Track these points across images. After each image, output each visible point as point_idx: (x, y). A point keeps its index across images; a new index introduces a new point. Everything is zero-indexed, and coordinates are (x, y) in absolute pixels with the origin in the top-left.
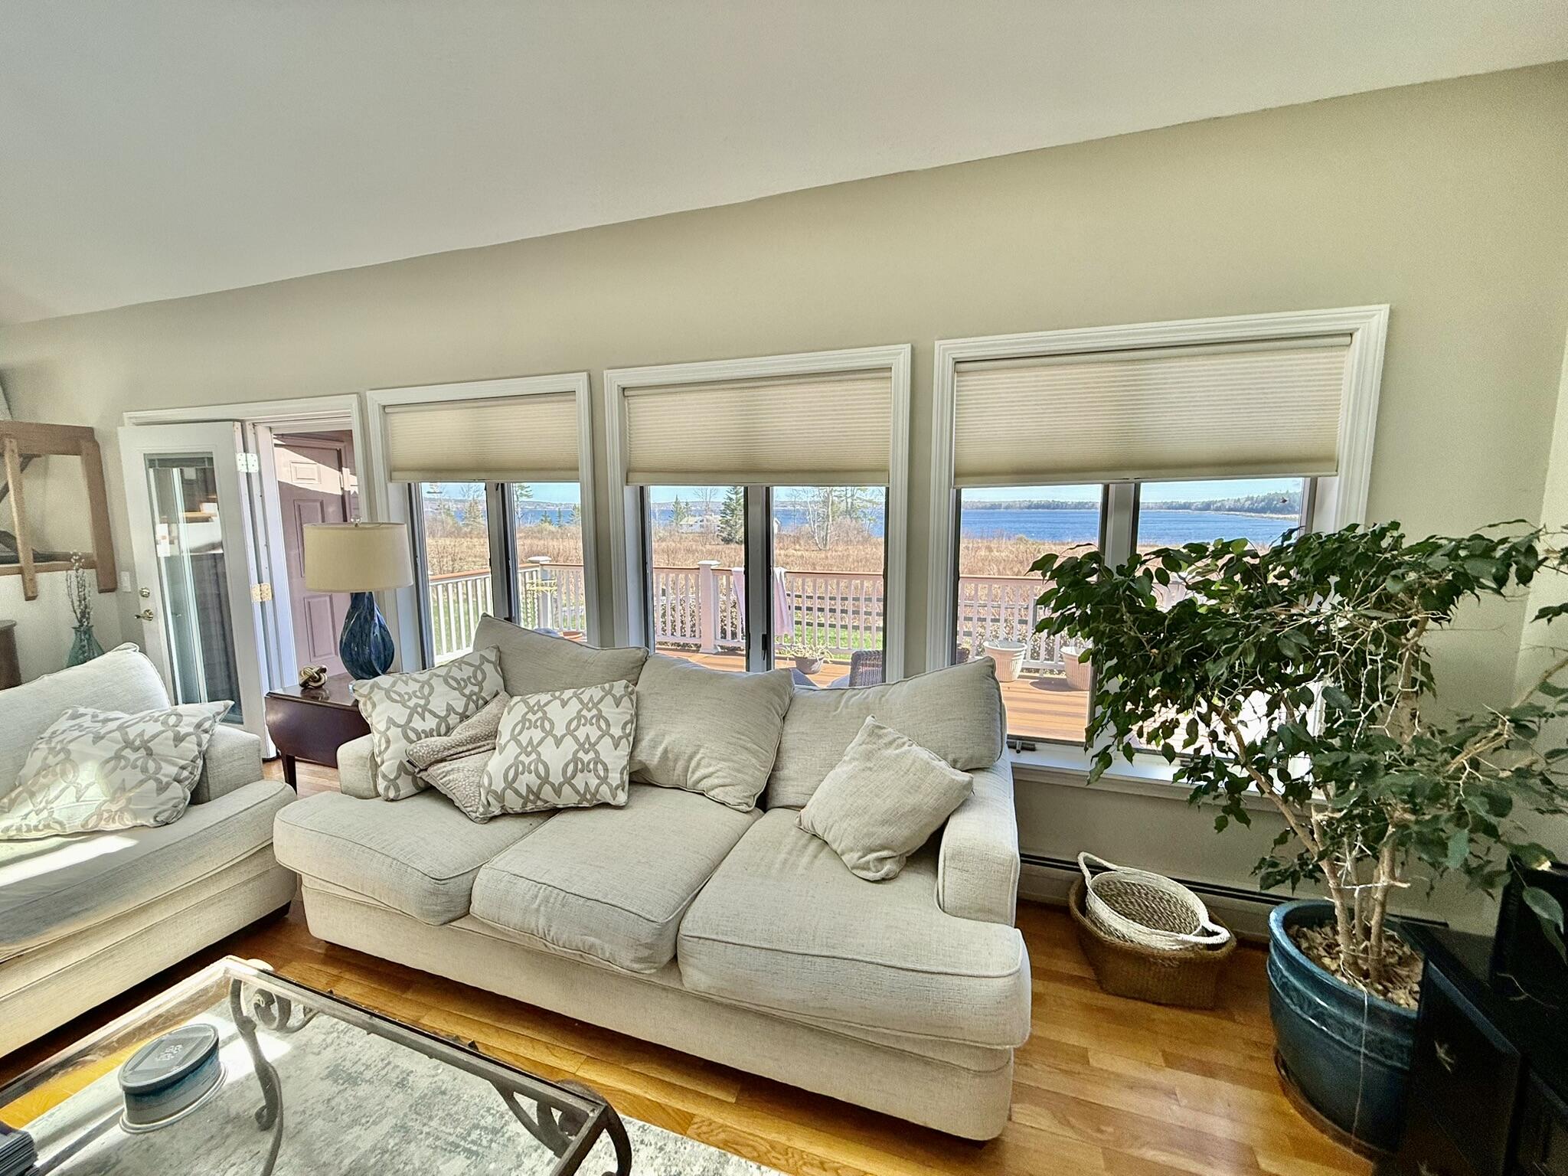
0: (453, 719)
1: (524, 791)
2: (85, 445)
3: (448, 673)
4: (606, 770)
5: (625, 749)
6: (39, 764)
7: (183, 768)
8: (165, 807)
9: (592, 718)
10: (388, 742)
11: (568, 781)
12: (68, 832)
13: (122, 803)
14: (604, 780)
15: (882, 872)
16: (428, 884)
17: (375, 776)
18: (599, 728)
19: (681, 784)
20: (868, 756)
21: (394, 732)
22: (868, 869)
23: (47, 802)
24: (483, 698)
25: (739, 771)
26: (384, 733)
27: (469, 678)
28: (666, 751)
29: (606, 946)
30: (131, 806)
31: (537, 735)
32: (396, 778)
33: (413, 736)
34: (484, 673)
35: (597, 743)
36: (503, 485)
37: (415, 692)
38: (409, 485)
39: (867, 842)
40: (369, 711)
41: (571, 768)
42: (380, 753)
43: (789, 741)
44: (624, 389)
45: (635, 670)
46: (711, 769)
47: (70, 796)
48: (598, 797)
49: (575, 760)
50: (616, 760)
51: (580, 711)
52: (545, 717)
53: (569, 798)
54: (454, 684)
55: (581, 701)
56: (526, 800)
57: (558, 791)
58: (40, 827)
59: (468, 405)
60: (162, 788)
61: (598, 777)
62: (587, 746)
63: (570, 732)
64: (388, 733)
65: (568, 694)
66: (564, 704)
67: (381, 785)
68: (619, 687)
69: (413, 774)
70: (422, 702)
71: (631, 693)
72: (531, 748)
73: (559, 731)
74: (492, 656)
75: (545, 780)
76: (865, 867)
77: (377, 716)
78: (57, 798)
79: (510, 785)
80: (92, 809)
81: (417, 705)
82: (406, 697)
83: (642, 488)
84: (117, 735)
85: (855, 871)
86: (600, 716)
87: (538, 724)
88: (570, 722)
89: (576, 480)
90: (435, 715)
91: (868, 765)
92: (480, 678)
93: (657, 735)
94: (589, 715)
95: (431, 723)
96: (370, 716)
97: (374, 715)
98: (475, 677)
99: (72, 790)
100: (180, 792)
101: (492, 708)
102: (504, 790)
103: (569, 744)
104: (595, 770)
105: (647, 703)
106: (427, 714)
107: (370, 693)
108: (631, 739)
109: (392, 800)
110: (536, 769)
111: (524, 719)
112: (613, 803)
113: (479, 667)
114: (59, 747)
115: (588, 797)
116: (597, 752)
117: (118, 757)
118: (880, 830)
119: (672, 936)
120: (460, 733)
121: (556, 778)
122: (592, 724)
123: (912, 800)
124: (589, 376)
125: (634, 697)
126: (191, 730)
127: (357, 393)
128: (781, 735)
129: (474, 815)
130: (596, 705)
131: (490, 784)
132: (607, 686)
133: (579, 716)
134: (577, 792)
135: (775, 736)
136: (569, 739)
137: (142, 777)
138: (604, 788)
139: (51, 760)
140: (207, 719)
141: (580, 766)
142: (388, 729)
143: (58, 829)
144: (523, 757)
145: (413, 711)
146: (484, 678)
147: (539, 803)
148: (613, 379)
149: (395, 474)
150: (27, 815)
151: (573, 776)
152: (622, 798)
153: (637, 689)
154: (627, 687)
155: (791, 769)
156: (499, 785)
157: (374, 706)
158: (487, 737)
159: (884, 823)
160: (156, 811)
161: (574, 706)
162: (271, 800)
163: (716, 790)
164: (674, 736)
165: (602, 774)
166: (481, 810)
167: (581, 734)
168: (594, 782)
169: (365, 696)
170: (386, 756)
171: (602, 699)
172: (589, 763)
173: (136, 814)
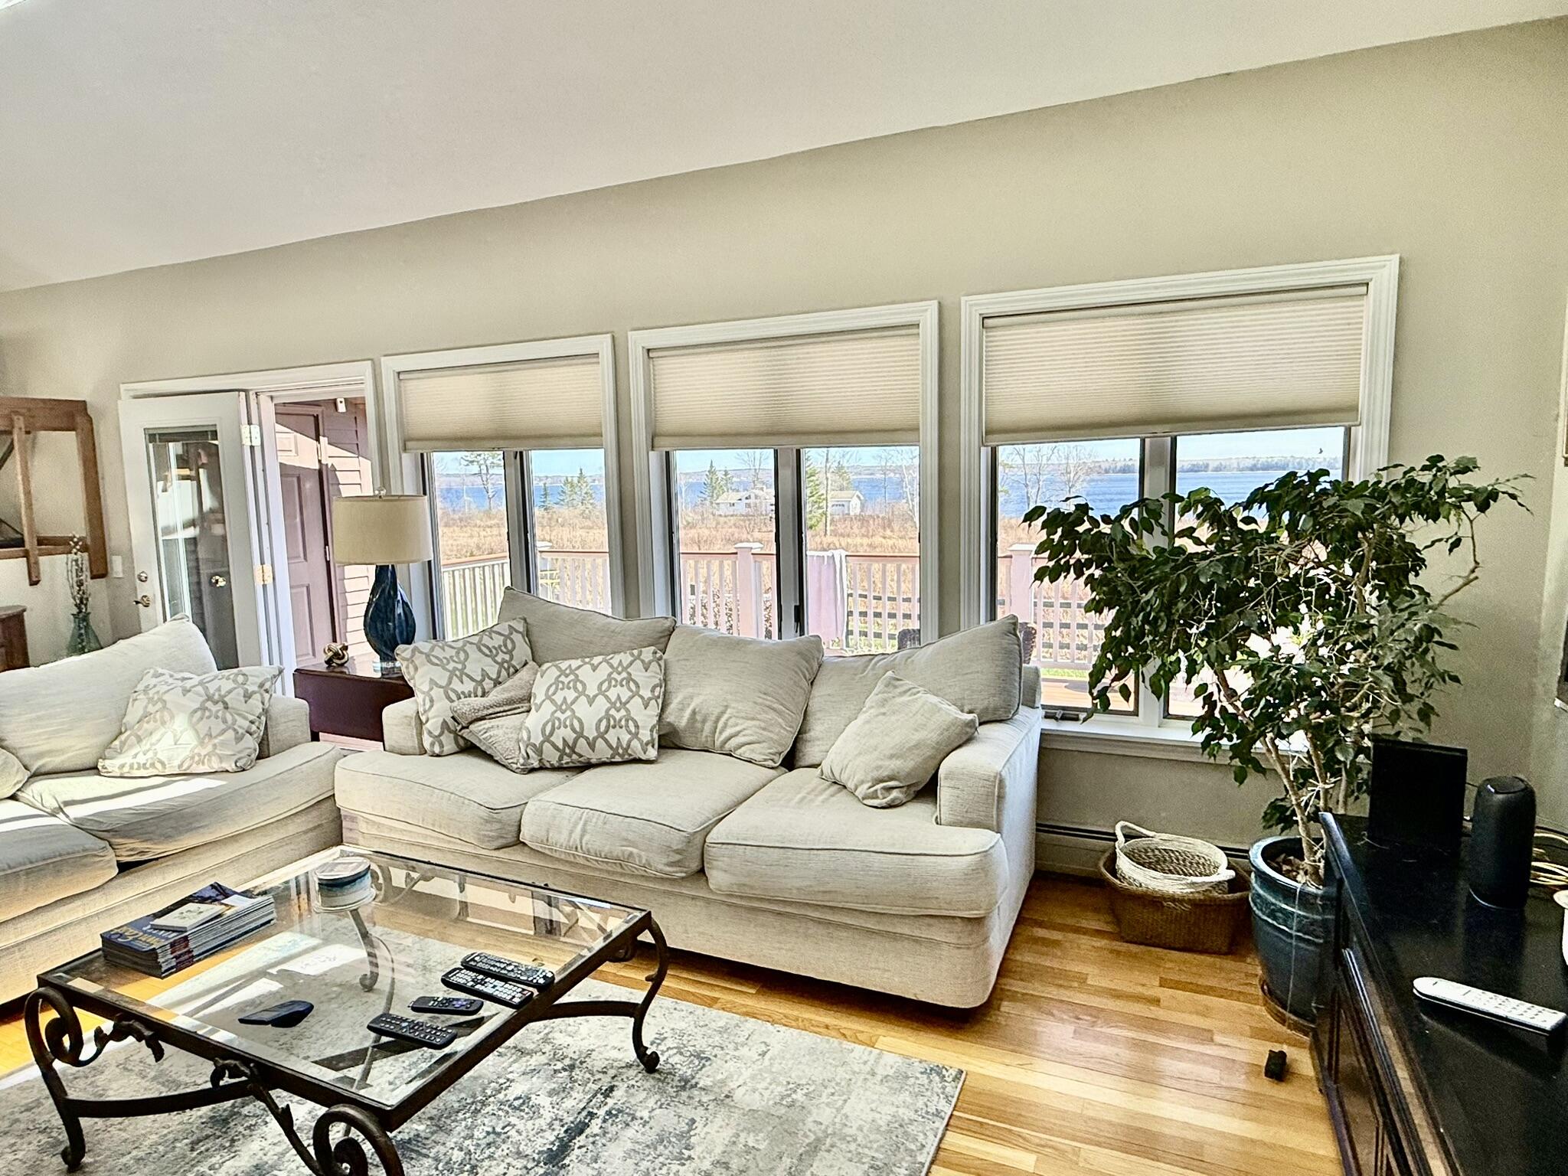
0: (488, 684)
1: (560, 746)
2: (79, 420)
3: (480, 641)
4: (637, 727)
5: (654, 710)
6: (140, 713)
7: (252, 722)
8: (242, 755)
9: (622, 680)
10: (432, 701)
11: (602, 736)
12: (168, 772)
13: (209, 748)
14: (636, 735)
15: (889, 799)
16: (484, 813)
17: (420, 734)
18: (630, 690)
19: (709, 745)
20: (884, 702)
21: (437, 693)
22: (877, 798)
23: (152, 745)
24: (514, 667)
25: (764, 729)
26: (428, 693)
27: (500, 646)
28: (694, 713)
29: (643, 853)
30: (218, 751)
31: (571, 695)
32: (440, 735)
33: (453, 696)
34: (513, 642)
35: (628, 702)
36: (521, 453)
37: (451, 657)
38: (422, 455)
39: (876, 774)
40: (412, 673)
41: (604, 723)
42: (425, 711)
43: (815, 704)
44: (649, 350)
45: (663, 640)
46: (738, 728)
47: (168, 740)
48: (630, 751)
49: (608, 717)
50: (646, 719)
51: (610, 675)
52: (577, 679)
53: (602, 752)
54: (487, 652)
55: (611, 666)
56: (563, 753)
57: (592, 745)
58: (148, 765)
59: (481, 370)
60: (239, 739)
61: (630, 732)
62: (618, 705)
63: (601, 692)
64: (432, 693)
65: (597, 660)
66: (594, 668)
67: (427, 742)
68: (648, 653)
69: (455, 732)
70: (460, 666)
71: (660, 658)
72: (566, 706)
73: (592, 691)
74: (520, 627)
75: (580, 735)
76: (874, 796)
77: (418, 681)
78: (159, 741)
79: (547, 739)
80: (187, 753)
81: (455, 669)
82: (445, 661)
83: (667, 453)
84: (200, 689)
85: (865, 802)
86: (630, 679)
87: (571, 685)
88: (601, 684)
89: (599, 446)
90: (472, 679)
91: (883, 710)
92: (510, 646)
93: (685, 698)
94: (619, 678)
95: (469, 686)
96: (413, 678)
97: (416, 677)
98: (506, 646)
99: (170, 735)
100: (251, 744)
101: (524, 674)
102: (543, 742)
103: (601, 704)
104: (627, 726)
105: (676, 671)
106: (464, 677)
107: (412, 656)
108: (660, 701)
109: (438, 756)
110: (572, 725)
111: (557, 681)
112: (644, 757)
113: (507, 637)
114: (156, 698)
115: (620, 751)
116: (627, 710)
117: (203, 709)
118: (887, 763)
119: (699, 846)
120: (496, 695)
121: (591, 733)
122: (622, 686)
123: (917, 737)
124: (613, 337)
125: (662, 663)
126: (256, 688)
127: (372, 360)
128: (808, 699)
129: (514, 766)
130: (625, 669)
131: (529, 738)
132: (636, 652)
133: (609, 678)
134: (610, 746)
135: (802, 699)
136: (601, 699)
137: (224, 726)
138: (635, 743)
139: (151, 709)
140: (267, 680)
141: (612, 723)
142: (431, 689)
143: (159, 769)
144: (558, 714)
145: (452, 673)
146: (514, 648)
147: (574, 757)
148: (638, 341)
149: (409, 444)
150: (136, 755)
151: (606, 732)
152: (652, 753)
153: (665, 657)
154: (655, 653)
155: (817, 729)
156: (537, 739)
157: (416, 669)
158: (521, 700)
159: (892, 757)
160: (236, 758)
161: (604, 670)
162: (326, 757)
163: (743, 748)
164: (701, 698)
165: (633, 730)
166: (522, 761)
167: (613, 694)
168: (625, 738)
169: (407, 660)
170: (430, 714)
171: (631, 663)
172: (620, 720)
173: (221, 758)
